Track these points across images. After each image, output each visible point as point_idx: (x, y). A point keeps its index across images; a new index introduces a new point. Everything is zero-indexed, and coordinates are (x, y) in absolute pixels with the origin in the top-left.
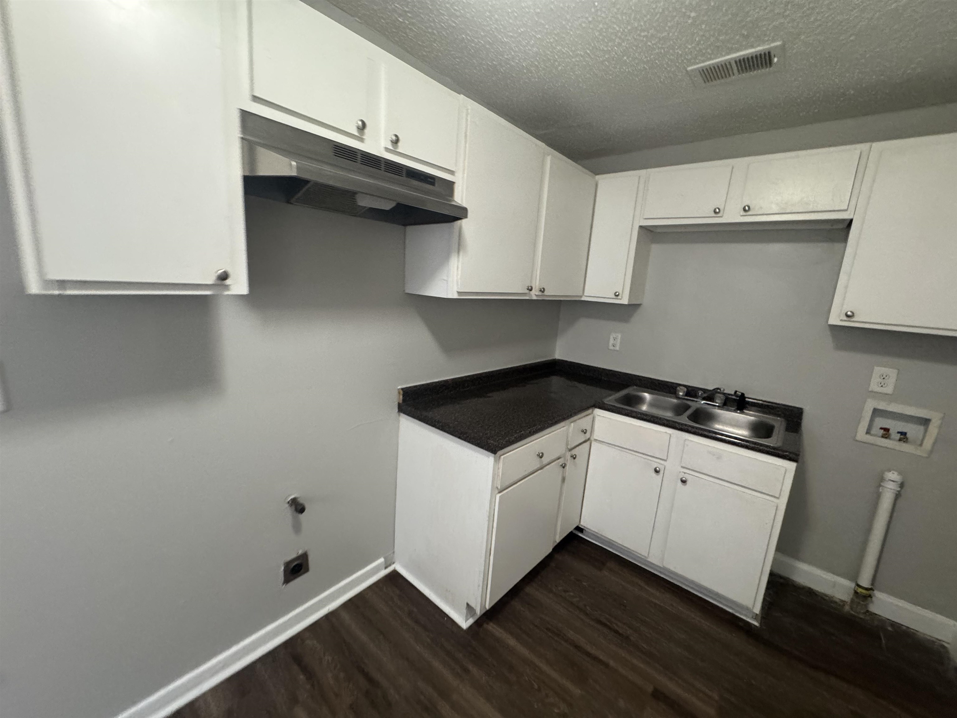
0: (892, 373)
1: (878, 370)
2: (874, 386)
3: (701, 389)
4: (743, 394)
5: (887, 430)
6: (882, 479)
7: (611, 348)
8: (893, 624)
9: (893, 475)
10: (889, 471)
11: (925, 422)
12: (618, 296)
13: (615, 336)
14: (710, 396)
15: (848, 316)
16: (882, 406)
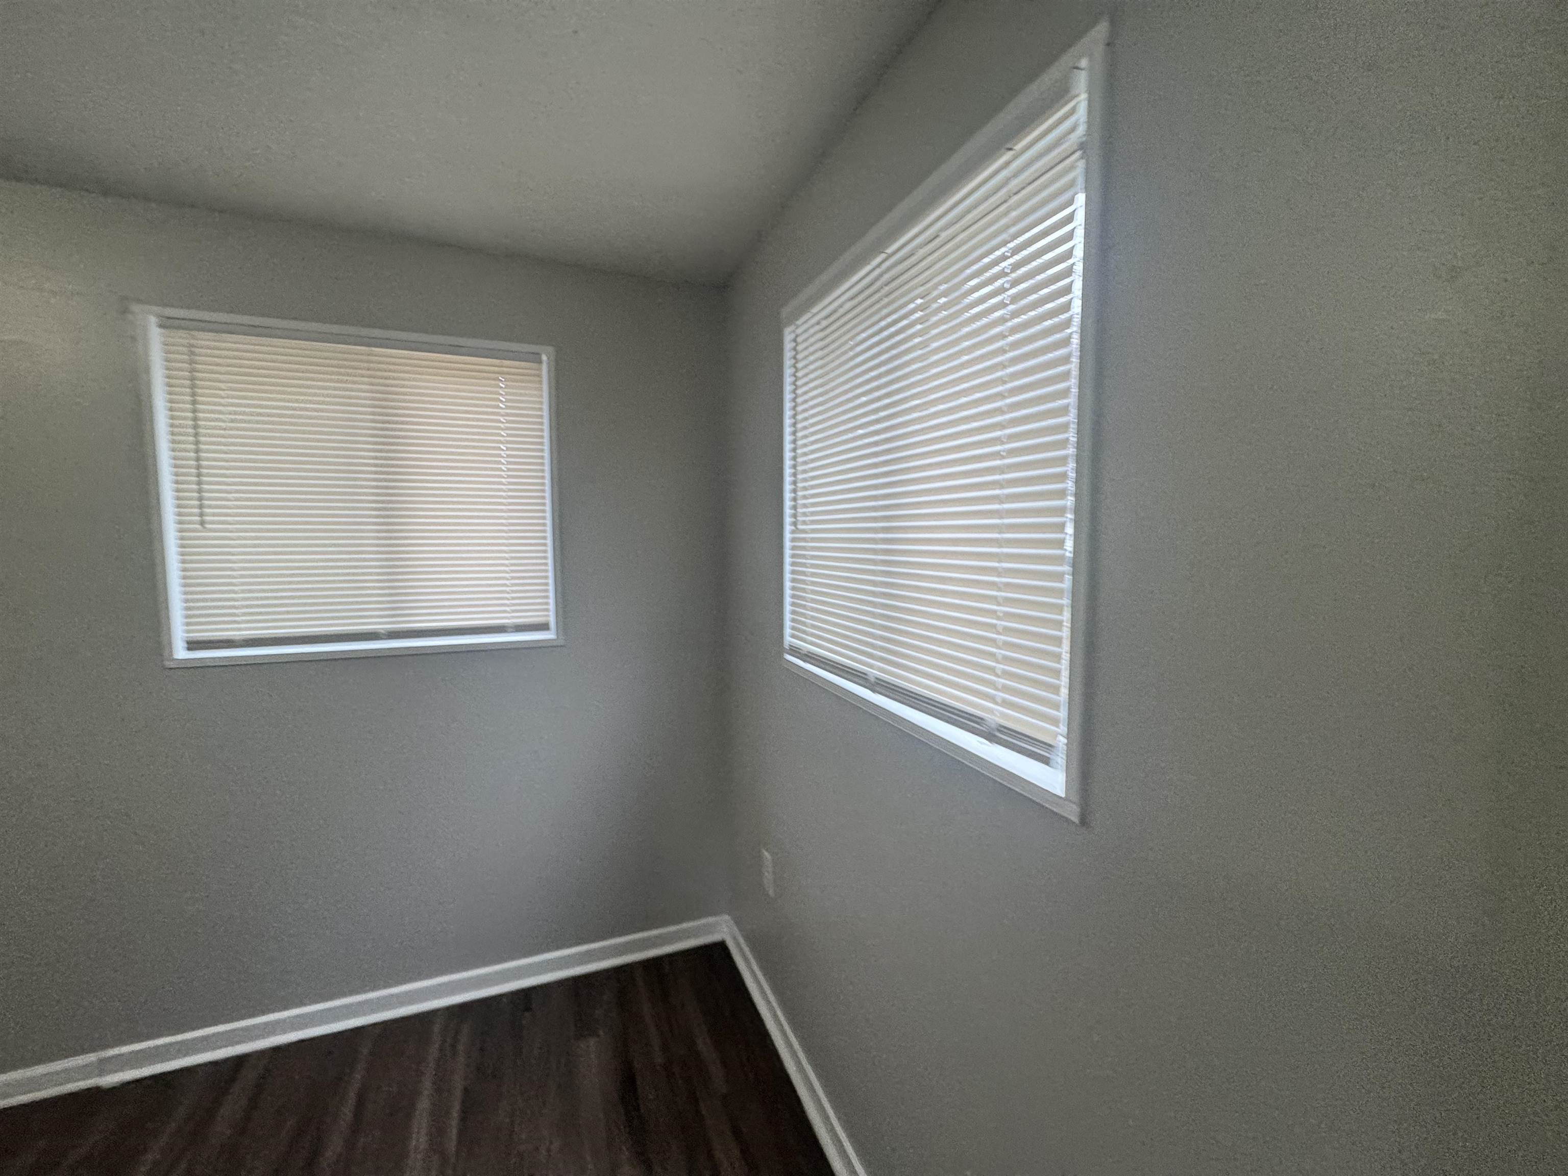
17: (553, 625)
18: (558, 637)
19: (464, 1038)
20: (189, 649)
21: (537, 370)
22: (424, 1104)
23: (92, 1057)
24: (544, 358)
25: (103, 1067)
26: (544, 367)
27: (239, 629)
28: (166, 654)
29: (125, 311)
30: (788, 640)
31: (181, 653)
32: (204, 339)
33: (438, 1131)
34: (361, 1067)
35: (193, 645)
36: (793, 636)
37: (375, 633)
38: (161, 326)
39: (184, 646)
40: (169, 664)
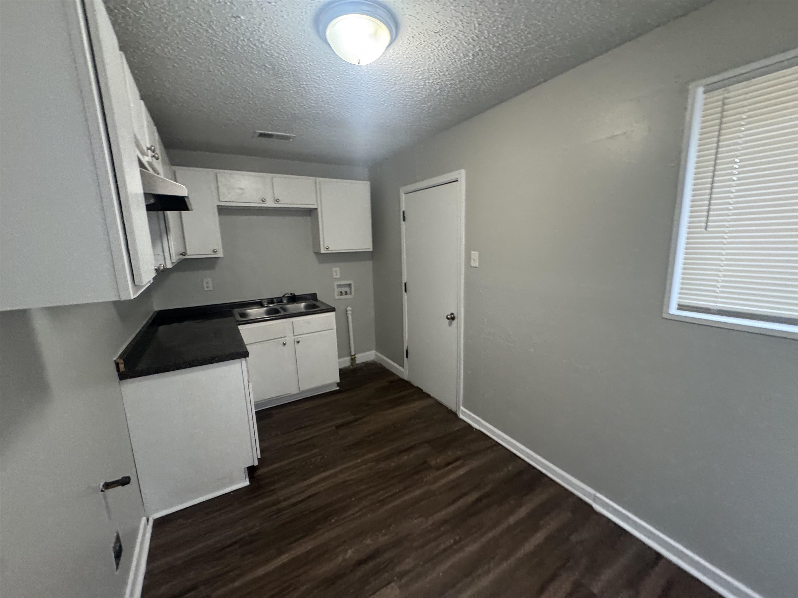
0: (338, 269)
1: (334, 269)
2: (335, 276)
3: (275, 298)
4: (294, 294)
5: (341, 292)
6: (347, 311)
7: (206, 289)
8: (363, 363)
9: (349, 308)
10: (347, 307)
11: (350, 285)
12: (216, 252)
13: (206, 281)
14: (280, 300)
15: (327, 249)
16: (339, 283)
20: (678, 309)
25: (595, 499)
28: (665, 309)
31: (673, 310)
35: (681, 307)
38: (705, 92)
39: (677, 306)
40: (665, 315)
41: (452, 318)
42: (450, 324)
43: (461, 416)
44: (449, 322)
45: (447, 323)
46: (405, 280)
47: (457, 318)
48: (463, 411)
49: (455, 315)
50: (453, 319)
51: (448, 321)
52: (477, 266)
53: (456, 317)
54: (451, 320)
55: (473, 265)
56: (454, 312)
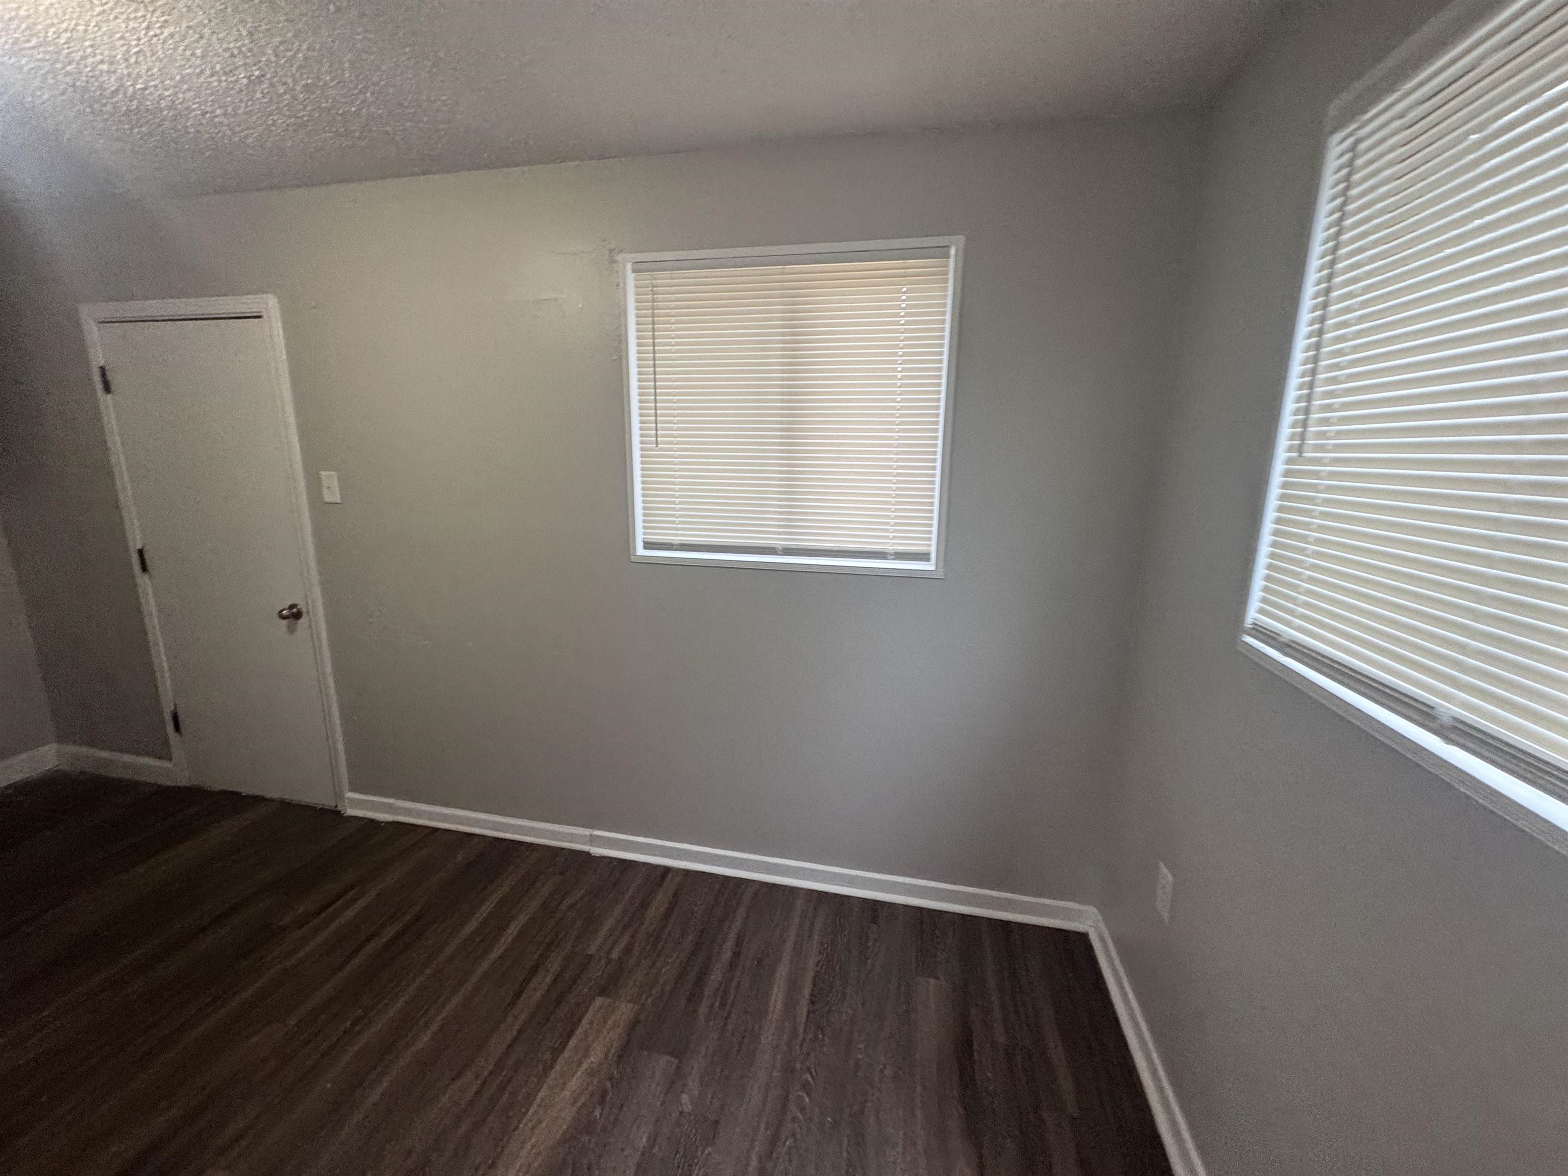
17: (933, 556)
18: (936, 568)
19: (818, 925)
20: (645, 548)
21: (944, 267)
22: (783, 971)
23: (587, 832)
24: (953, 251)
25: (593, 840)
26: (952, 261)
27: (677, 535)
28: (631, 552)
29: (613, 261)
30: (1252, 615)
31: (641, 551)
32: (662, 278)
33: (790, 1004)
34: (741, 912)
35: (648, 545)
36: (1261, 611)
37: (773, 548)
38: (634, 271)
39: (643, 544)
40: (633, 559)
41: (294, 614)
42: (291, 630)
43: (351, 812)
44: (288, 626)
45: (285, 629)
46: (136, 541)
47: (308, 612)
48: (351, 800)
49: (302, 606)
50: (297, 616)
51: (285, 622)
52: (339, 501)
53: (304, 610)
54: (292, 620)
55: (328, 498)
56: (297, 602)
